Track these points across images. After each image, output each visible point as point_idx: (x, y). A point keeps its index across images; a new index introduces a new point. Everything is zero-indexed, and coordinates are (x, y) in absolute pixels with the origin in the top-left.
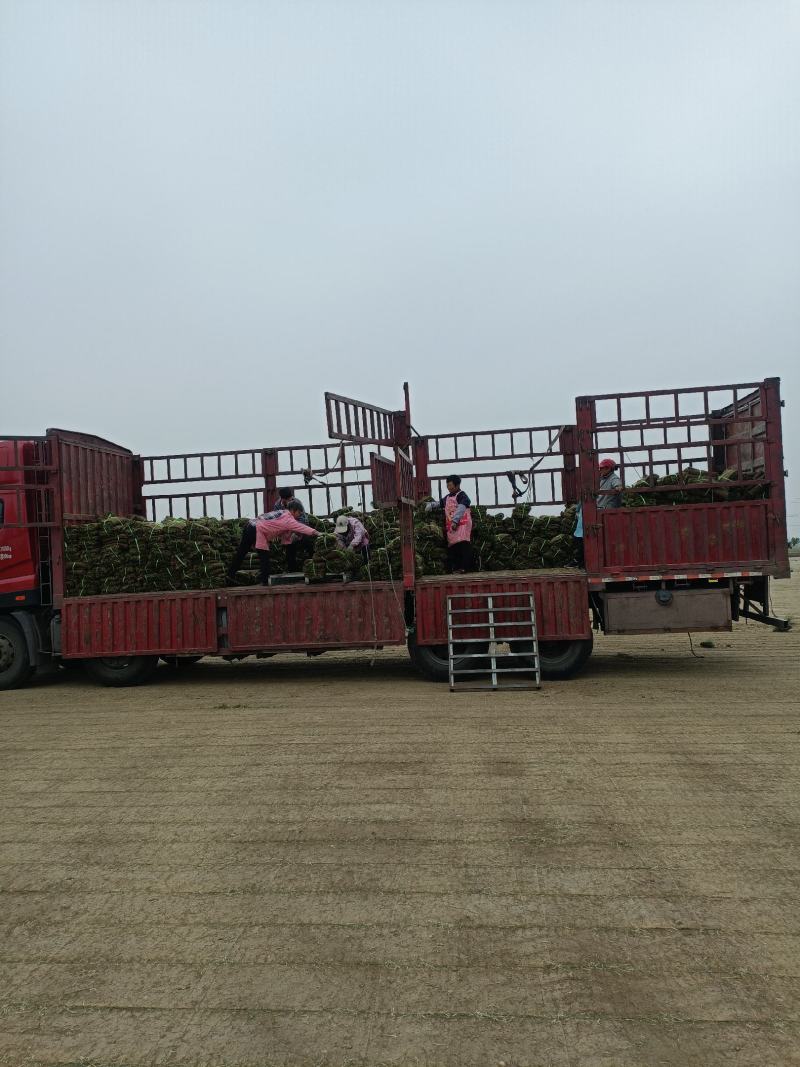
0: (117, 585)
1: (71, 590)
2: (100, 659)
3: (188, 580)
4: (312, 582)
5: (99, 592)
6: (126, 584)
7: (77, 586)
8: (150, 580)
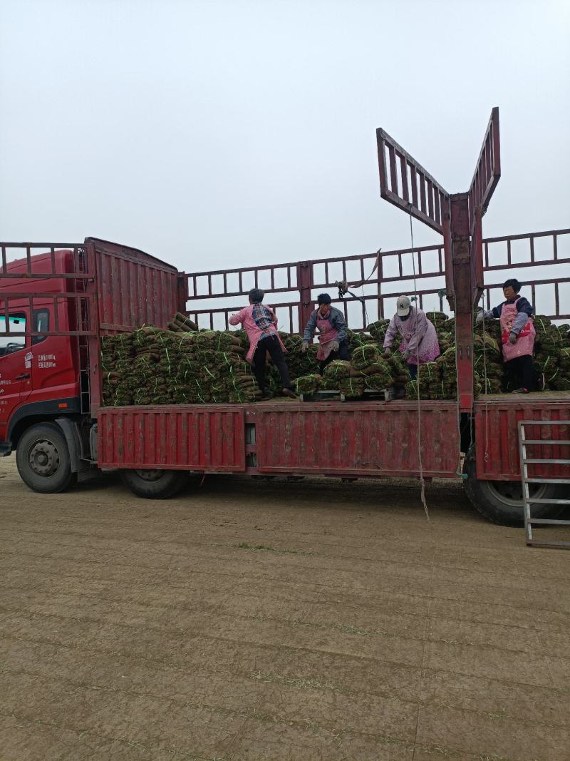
0: (149, 396)
1: (106, 399)
2: (134, 471)
3: (217, 393)
4: (348, 399)
5: (132, 403)
6: (157, 395)
7: (113, 396)
8: (180, 392)
